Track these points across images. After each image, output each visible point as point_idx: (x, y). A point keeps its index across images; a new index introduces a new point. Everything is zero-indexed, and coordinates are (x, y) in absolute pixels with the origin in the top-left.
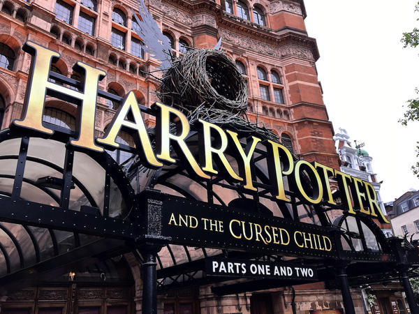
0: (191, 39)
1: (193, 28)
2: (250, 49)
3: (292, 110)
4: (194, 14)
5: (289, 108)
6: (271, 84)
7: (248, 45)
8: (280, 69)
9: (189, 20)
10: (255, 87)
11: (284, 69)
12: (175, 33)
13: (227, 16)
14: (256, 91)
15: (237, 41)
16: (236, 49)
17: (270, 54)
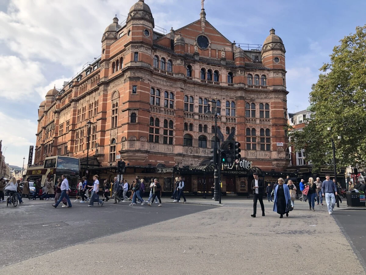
0: (235, 102)
1: (236, 97)
2: (258, 98)
3: (271, 120)
4: (237, 91)
6: (264, 110)
7: (257, 97)
8: (269, 103)
9: (235, 94)
10: (257, 113)
11: (271, 103)
12: (230, 101)
13: (250, 86)
14: (258, 115)
15: (252, 96)
16: (252, 100)
17: (265, 98)
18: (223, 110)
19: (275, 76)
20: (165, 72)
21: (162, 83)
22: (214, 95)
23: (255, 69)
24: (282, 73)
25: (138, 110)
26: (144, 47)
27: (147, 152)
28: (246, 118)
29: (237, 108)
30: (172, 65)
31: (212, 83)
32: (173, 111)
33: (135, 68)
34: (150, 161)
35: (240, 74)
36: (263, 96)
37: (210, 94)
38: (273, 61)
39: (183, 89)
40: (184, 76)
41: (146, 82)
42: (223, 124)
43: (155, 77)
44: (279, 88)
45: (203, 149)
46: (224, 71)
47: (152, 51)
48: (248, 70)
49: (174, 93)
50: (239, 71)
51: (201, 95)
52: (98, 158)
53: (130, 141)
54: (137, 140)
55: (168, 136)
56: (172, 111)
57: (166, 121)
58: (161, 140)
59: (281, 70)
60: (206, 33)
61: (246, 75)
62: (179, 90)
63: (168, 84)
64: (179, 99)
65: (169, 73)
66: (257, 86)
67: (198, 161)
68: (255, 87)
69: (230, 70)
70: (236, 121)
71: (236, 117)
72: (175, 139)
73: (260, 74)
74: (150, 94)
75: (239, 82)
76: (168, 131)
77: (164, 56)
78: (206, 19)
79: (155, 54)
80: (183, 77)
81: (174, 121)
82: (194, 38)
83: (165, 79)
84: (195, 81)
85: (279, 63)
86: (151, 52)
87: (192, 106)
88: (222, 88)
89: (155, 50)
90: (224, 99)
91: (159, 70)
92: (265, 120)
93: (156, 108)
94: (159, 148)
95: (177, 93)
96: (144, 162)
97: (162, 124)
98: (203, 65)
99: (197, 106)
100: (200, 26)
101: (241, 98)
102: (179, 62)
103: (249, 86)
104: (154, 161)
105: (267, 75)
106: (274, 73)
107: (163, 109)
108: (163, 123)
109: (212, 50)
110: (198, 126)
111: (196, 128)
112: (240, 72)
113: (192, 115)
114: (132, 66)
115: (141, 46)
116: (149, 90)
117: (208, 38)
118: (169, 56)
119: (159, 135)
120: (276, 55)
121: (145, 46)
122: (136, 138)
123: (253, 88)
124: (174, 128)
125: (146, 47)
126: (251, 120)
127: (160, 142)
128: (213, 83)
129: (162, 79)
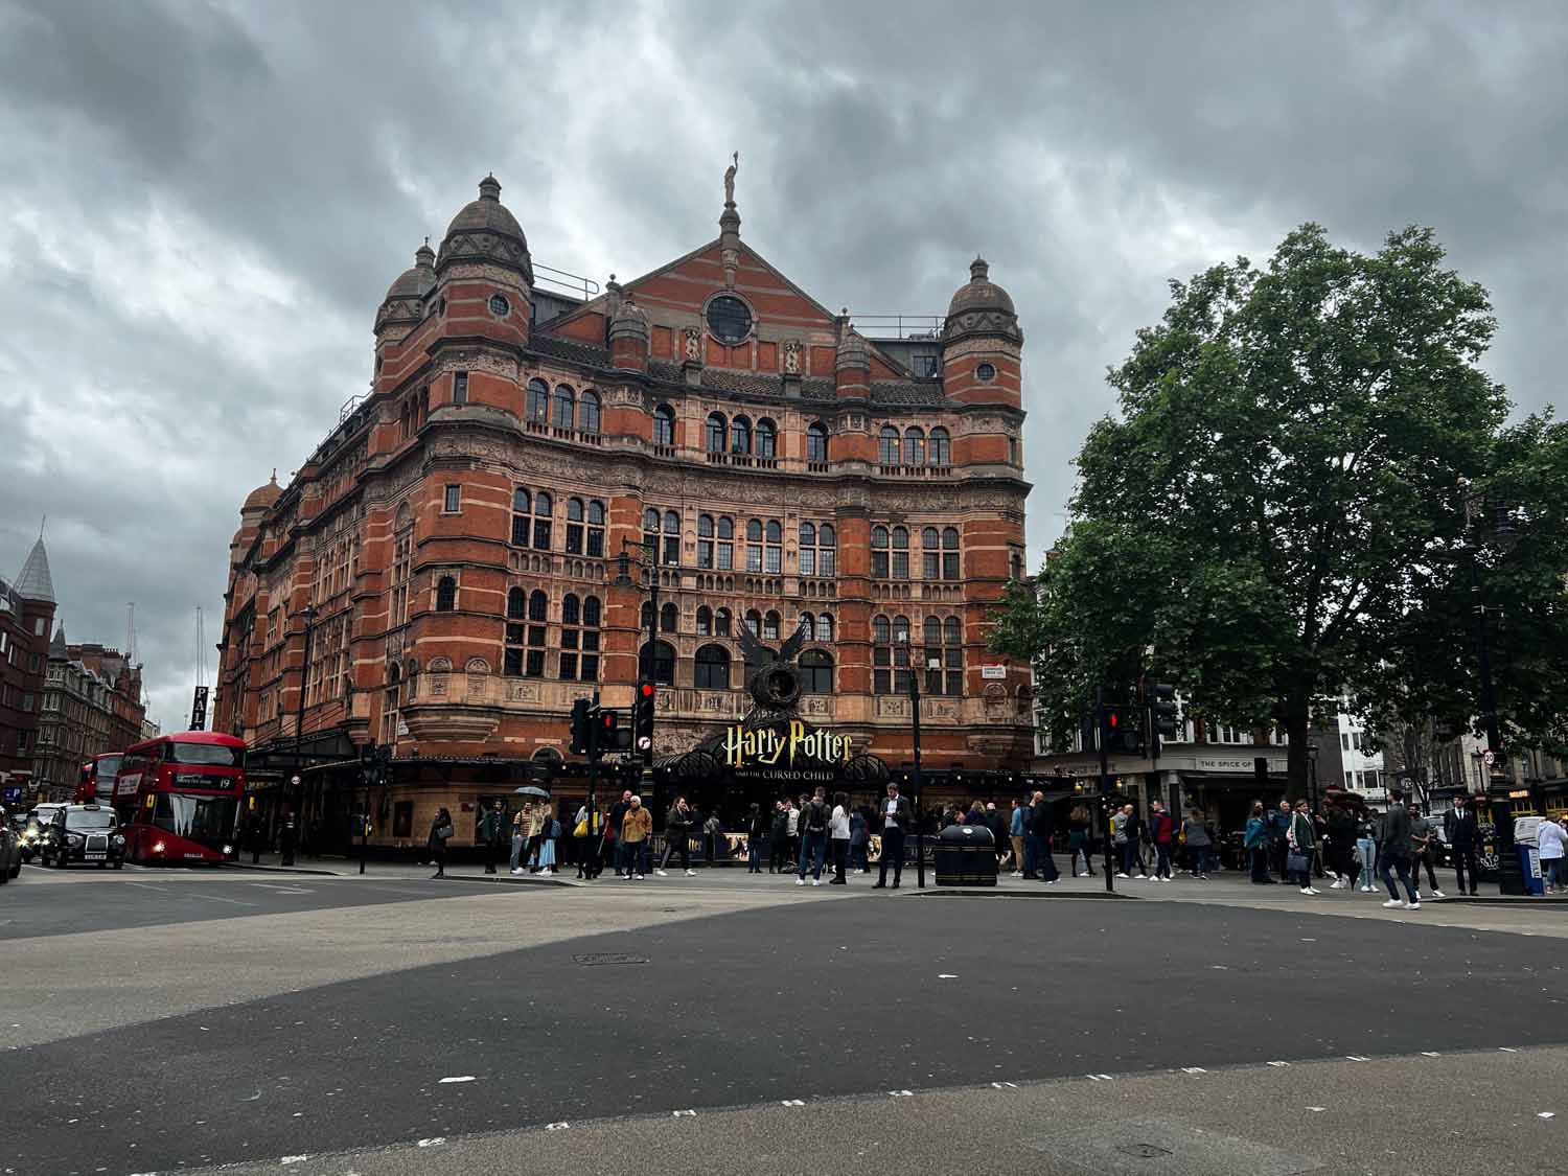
0: (835, 524)
1: (836, 509)
2: (916, 510)
3: (964, 586)
4: (839, 488)
5: (962, 583)
6: (941, 551)
7: (913, 504)
8: (958, 527)
9: (833, 499)
10: (915, 563)
11: (963, 526)
12: (814, 522)
13: (887, 469)
14: (917, 570)
15: (896, 503)
16: (896, 517)
17: (945, 508)
18: (789, 553)
19: (979, 431)
20: (573, 434)
21: (558, 471)
22: (758, 502)
23: (909, 408)
24: (1004, 418)
25: (460, 566)
26: (486, 353)
27: (492, 710)
28: (871, 582)
29: (840, 547)
30: (599, 407)
31: (750, 465)
32: (598, 566)
33: (453, 427)
34: (508, 739)
35: (849, 427)
36: (933, 503)
38: (972, 376)
39: (637, 488)
40: (643, 441)
41: (495, 470)
42: (787, 605)
43: (534, 451)
44: (992, 473)
45: (710, 694)
46: (793, 420)
47: (519, 365)
48: (882, 412)
49: (605, 502)
50: (849, 418)
51: (707, 506)
52: (351, 732)
53: (431, 672)
54: (455, 671)
55: (580, 651)
56: (595, 564)
57: (570, 603)
58: (552, 668)
59: (1000, 408)
60: (738, 287)
61: (875, 431)
62: (622, 493)
63: (581, 471)
64: (620, 522)
65: (587, 437)
66: (915, 467)
67: (693, 737)
68: (907, 470)
69: (817, 414)
70: (838, 591)
71: (837, 579)
72: (604, 662)
73: (927, 424)
74: (510, 510)
75: (846, 456)
76: (581, 634)
77: (567, 380)
78: (741, 239)
79: (533, 374)
80: (636, 448)
81: (604, 600)
82: (698, 306)
83: (569, 458)
84: (684, 458)
85: (992, 384)
86: (518, 369)
87: (673, 544)
88: (784, 480)
89: (534, 361)
90: (791, 516)
91: (546, 428)
92: (942, 587)
93: (536, 558)
94: (544, 693)
95: (617, 502)
96: (483, 746)
97: (556, 611)
98: (716, 404)
99: (693, 545)
100: (717, 263)
101: (855, 510)
102: (622, 396)
103: (885, 469)
104: (522, 740)
105: (949, 428)
106: (975, 418)
107: (562, 560)
108: (561, 607)
109: (763, 346)
110: (695, 614)
111: (687, 623)
112: (852, 419)
113: (675, 575)
114: (447, 419)
115: (477, 353)
116: (505, 500)
117: (747, 303)
118: (585, 378)
119: (542, 649)
120: (981, 355)
121: (491, 349)
122: (450, 663)
123: (899, 474)
124: (604, 624)
125: (497, 354)
126: (891, 586)
127: (546, 673)
128: (754, 463)
129: (560, 457)
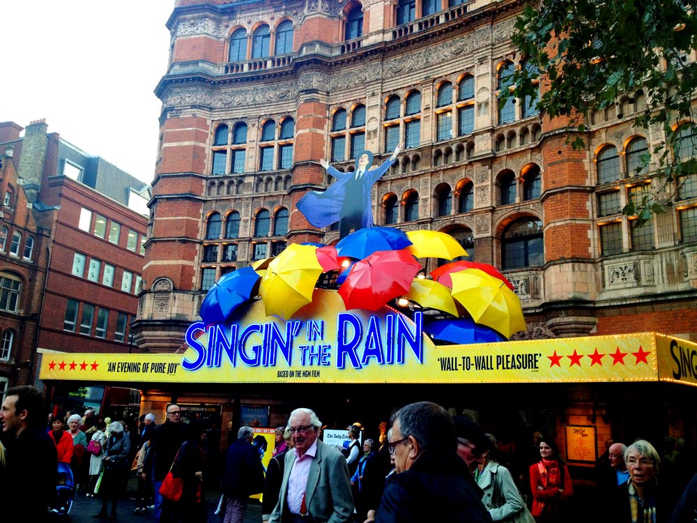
18: (479, 105)
20: (265, 62)
21: (249, 100)
22: (445, 60)
30: (293, 31)
37: (428, 65)
39: (315, 91)
42: (477, 166)
43: (229, 90)
49: (294, 115)
56: (284, 177)
62: (301, 100)
63: (271, 94)
74: (205, 145)
76: (269, 246)
77: (262, 18)
79: (233, 24)
81: (290, 209)
83: (261, 86)
84: (366, 46)
89: (232, 13)
90: (481, 61)
93: (232, 182)
97: (247, 227)
99: (375, 132)
107: (251, 180)
108: (251, 221)
110: (377, 204)
118: (277, 10)
119: (235, 264)
124: (289, 231)
125: (193, 18)
128: (442, 19)
129: (252, 87)
